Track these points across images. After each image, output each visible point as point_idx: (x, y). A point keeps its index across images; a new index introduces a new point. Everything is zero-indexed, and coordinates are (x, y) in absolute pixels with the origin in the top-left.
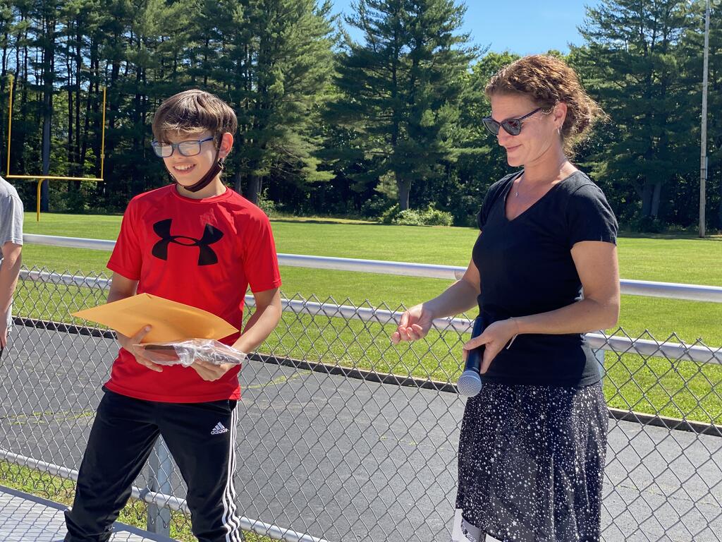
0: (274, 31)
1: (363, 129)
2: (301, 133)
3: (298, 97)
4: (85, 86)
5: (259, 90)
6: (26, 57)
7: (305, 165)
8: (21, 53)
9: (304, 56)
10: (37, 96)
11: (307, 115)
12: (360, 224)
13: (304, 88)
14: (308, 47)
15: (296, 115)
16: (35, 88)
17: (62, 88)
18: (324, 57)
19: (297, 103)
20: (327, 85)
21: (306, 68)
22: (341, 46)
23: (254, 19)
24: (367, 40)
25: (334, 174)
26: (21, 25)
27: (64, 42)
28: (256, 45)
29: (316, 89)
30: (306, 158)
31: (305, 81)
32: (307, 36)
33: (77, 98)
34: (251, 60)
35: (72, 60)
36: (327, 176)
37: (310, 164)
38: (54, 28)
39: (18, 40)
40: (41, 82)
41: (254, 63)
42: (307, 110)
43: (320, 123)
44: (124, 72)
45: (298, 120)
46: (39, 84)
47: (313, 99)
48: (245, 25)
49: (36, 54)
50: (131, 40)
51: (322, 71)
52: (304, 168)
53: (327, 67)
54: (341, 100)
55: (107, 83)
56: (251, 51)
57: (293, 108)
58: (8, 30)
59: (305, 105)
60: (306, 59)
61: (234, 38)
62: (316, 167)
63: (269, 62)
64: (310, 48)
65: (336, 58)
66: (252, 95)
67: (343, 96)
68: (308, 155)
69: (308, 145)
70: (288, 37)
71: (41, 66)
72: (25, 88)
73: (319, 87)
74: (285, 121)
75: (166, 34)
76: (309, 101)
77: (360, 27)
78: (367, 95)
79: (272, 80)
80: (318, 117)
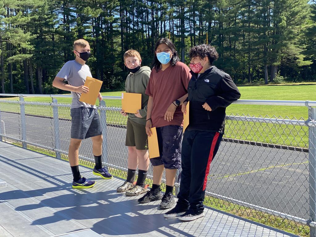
3: (293, 27)
9: (296, 8)
29: (302, 22)
31: (296, 19)
73: (303, 21)
74: (287, 39)
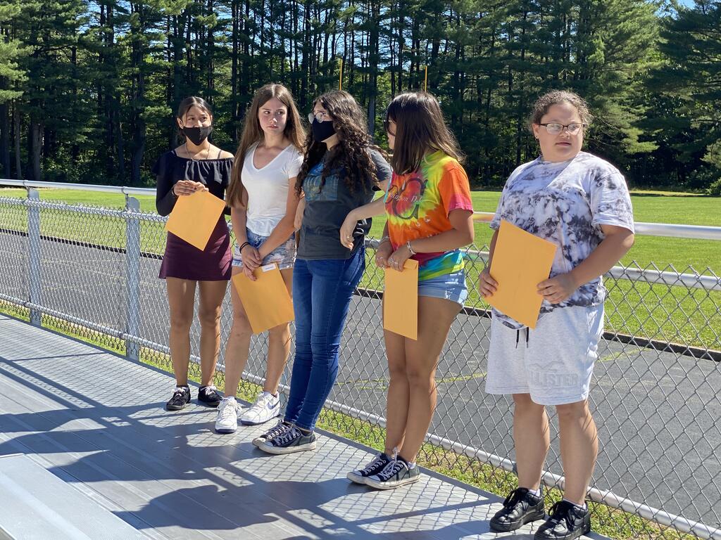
1: (690, 96)
2: (621, 103)
3: (619, 66)
4: (406, 66)
5: (578, 60)
6: (353, 41)
7: (626, 136)
8: (348, 37)
9: (627, 22)
10: (363, 78)
11: (628, 84)
12: (685, 196)
13: (625, 56)
14: (630, 13)
15: (616, 85)
16: (362, 70)
17: (385, 69)
18: (648, 22)
19: (618, 72)
20: (650, 51)
21: (628, 35)
22: (667, 10)
25: (656, 144)
26: (349, 12)
27: (388, 25)
28: (576, 15)
29: (639, 56)
30: (627, 129)
31: (627, 48)
33: (399, 78)
34: (569, 31)
35: (395, 41)
36: (649, 147)
37: (631, 135)
38: (379, 12)
39: (346, 25)
40: (367, 64)
41: (573, 33)
42: (629, 78)
43: (642, 91)
44: (443, 50)
45: (619, 90)
46: (365, 66)
47: (635, 67)
49: (362, 37)
50: (450, 18)
51: (645, 37)
52: (625, 140)
53: (650, 33)
54: (665, 66)
55: (427, 62)
56: (570, 21)
57: (614, 77)
58: (338, 15)
59: (626, 74)
60: (629, 25)
61: (552, 8)
62: (637, 138)
63: (588, 31)
64: (633, 14)
65: (661, 22)
66: (571, 66)
67: (667, 62)
68: (628, 125)
69: (629, 115)
70: (609, 4)
71: (367, 49)
72: (352, 71)
73: (642, 54)
74: (604, 91)
75: (485, 9)
76: (631, 68)
78: (694, 60)
79: (592, 49)
80: (640, 85)
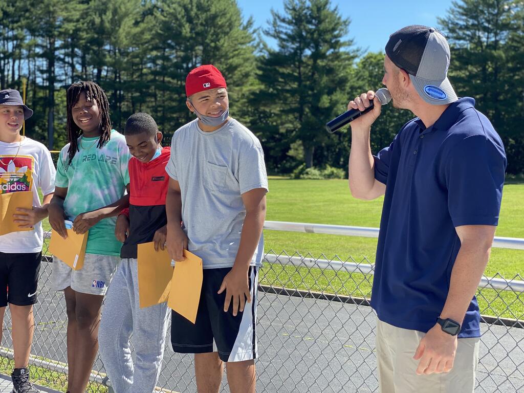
0: (212, 41)
1: (278, 110)
6: (35, 65)
9: (234, 59)
10: (44, 94)
11: (237, 102)
12: (278, 179)
13: (234, 82)
17: (61, 87)
18: (248, 59)
20: (252, 79)
21: (236, 68)
22: (261, 51)
23: (197, 34)
24: (280, 46)
26: (31, 43)
27: (62, 54)
28: (200, 52)
32: (236, 45)
34: (196, 63)
35: (67, 66)
38: (55, 44)
39: (29, 53)
40: (46, 83)
43: (247, 107)
44: (105, 74)
46: (45, 85)
47: (241, 90)
48: (191, 38)
49: (43, 63)
50: (109, 51)
51: (247, 69)
53: (251, 67)
54: (262, 90)
56: (196, 57)
58: (22, 46)
60: (236, 61)
61: (183, 47)
64: (238, 53)
65: (256, 60)
67: (263, 87)
70: (222, 46)
71: (46, 71)
72: (35, 88)
73: (245, 81)
75: (135, 46)
76: (239, 91)
77: (274, 37)
78: (280, 86)
80: (245, 103)
